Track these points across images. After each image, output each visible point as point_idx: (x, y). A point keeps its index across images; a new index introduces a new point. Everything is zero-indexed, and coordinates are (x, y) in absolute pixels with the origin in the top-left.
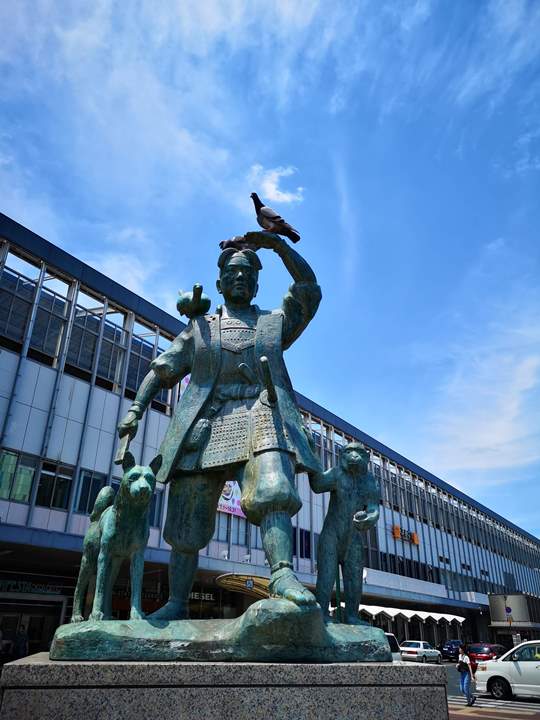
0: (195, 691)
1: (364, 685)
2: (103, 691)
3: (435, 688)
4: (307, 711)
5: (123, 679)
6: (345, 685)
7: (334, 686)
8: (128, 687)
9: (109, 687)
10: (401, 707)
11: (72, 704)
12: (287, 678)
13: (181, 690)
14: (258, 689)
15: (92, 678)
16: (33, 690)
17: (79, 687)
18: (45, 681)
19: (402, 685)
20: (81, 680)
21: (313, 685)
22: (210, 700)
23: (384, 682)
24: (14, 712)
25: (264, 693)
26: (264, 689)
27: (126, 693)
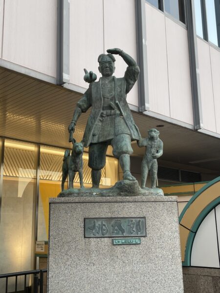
1: (151, 202)
3: (173, 202)
4: (134, 208)
6: (145, 202)
7: (141, 202)
8: (82, 203)
9: (77, 203)
10: (162, 207)
11: (68, 207)
12: (127, 200)
13: (97, 203)
14: (119, 203)
15: (72, 201)
16: (58, 204)
17: (69, 203)
18: (60, 201)
20: (70, 201)
21: (135, 202)
22: (105, 206)
23: (157, 201)
24: (54, 209)
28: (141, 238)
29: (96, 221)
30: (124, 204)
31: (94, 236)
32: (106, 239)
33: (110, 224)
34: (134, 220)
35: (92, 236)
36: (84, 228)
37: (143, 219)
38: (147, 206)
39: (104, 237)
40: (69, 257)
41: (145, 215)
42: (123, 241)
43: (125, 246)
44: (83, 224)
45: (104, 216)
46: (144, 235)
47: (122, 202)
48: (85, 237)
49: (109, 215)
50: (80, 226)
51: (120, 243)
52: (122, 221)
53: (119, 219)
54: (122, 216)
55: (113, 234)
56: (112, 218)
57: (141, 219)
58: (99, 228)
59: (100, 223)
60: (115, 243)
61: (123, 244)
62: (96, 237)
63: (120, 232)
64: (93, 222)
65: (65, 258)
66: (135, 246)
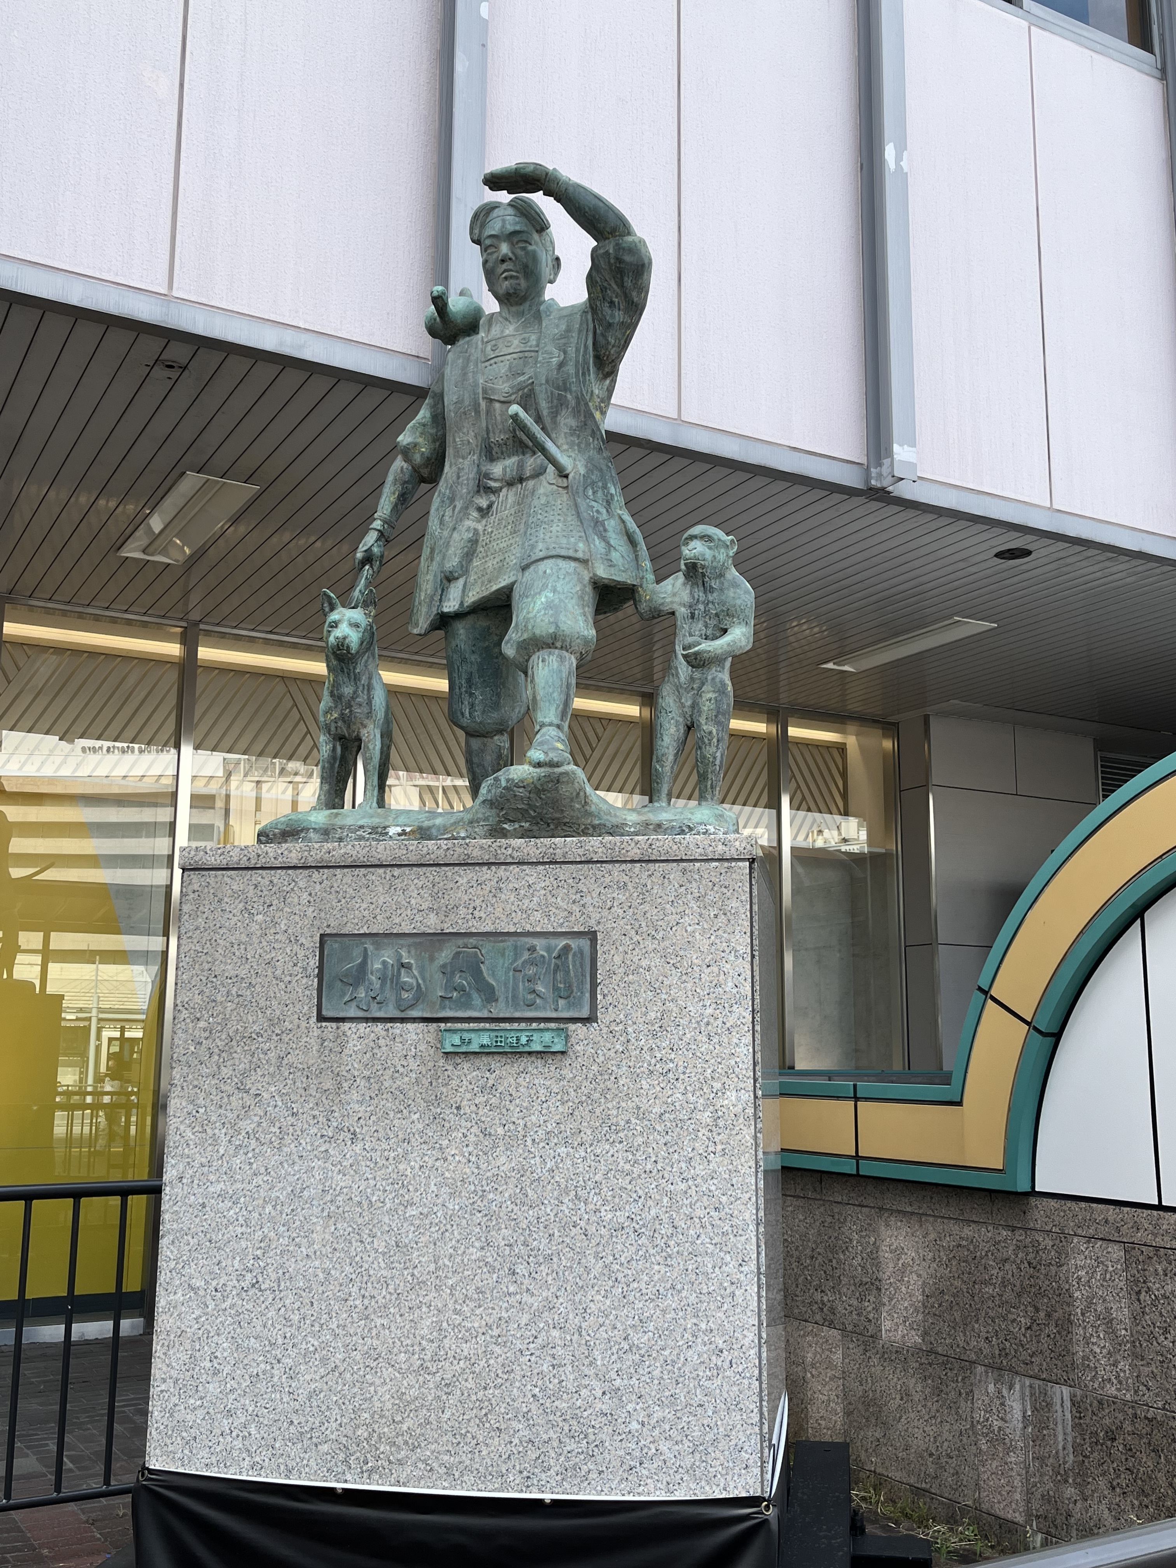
0: (397, 872)
1: (625, 862)
2: (290, 872)
3: (733, 864)
4: (543, 892)
5: (311, 859)
6: (598, 862)
7: (581, 862)
8: (317, 868)
9: (295, 868)
10: (677, 886)
11: (256, 886)
12: (515, 854)
13: (381, 871)
14: (477, 868)
15: (275, 858)
16: (214, 872)
17: (262, 868)
18: (225, 862)
19: (682, 860)
20: (264, 860)
21: (550, 863)
22: (416, 881)
23: (654, 858)
24: (197, 893)
25: (486, 873)
26: (485, 868)
27: (316, 875)
28: (572, 1027)
29: (370, 947)
30: (502, 871)
31: (361, 1014)
32: (410, 1026)
33: (432, 959)
34: (539, 943)
35: (352, 1012)
36: (320, 976)
37: (585, 943)
38: (608, 879)
39: (403, 1020)
40: (248, 1100)
41: (592, 922)
42: (485, 1041)
43: (495, 1063)
44: (314, 962)
45: (407, 929)
46: (585, 1013)
47: (489, 864)
48: (321, 1018)
49: (432, 923)
50: (305, 969)
51: (474, 1047)
52: (487, 947)
53: (472, 941)
54: (489, 928)
55: (443, 1008)
56: (443, 936)
57: (574, 944)
58: (383, 979)
59: (387, 956)
60: (449, 1049)
61: (484, 1052)
62: (367, 1020)
63: (477, 1000)
64: (357, 952)
65: (235, 1102)
66: (539, 1063)
